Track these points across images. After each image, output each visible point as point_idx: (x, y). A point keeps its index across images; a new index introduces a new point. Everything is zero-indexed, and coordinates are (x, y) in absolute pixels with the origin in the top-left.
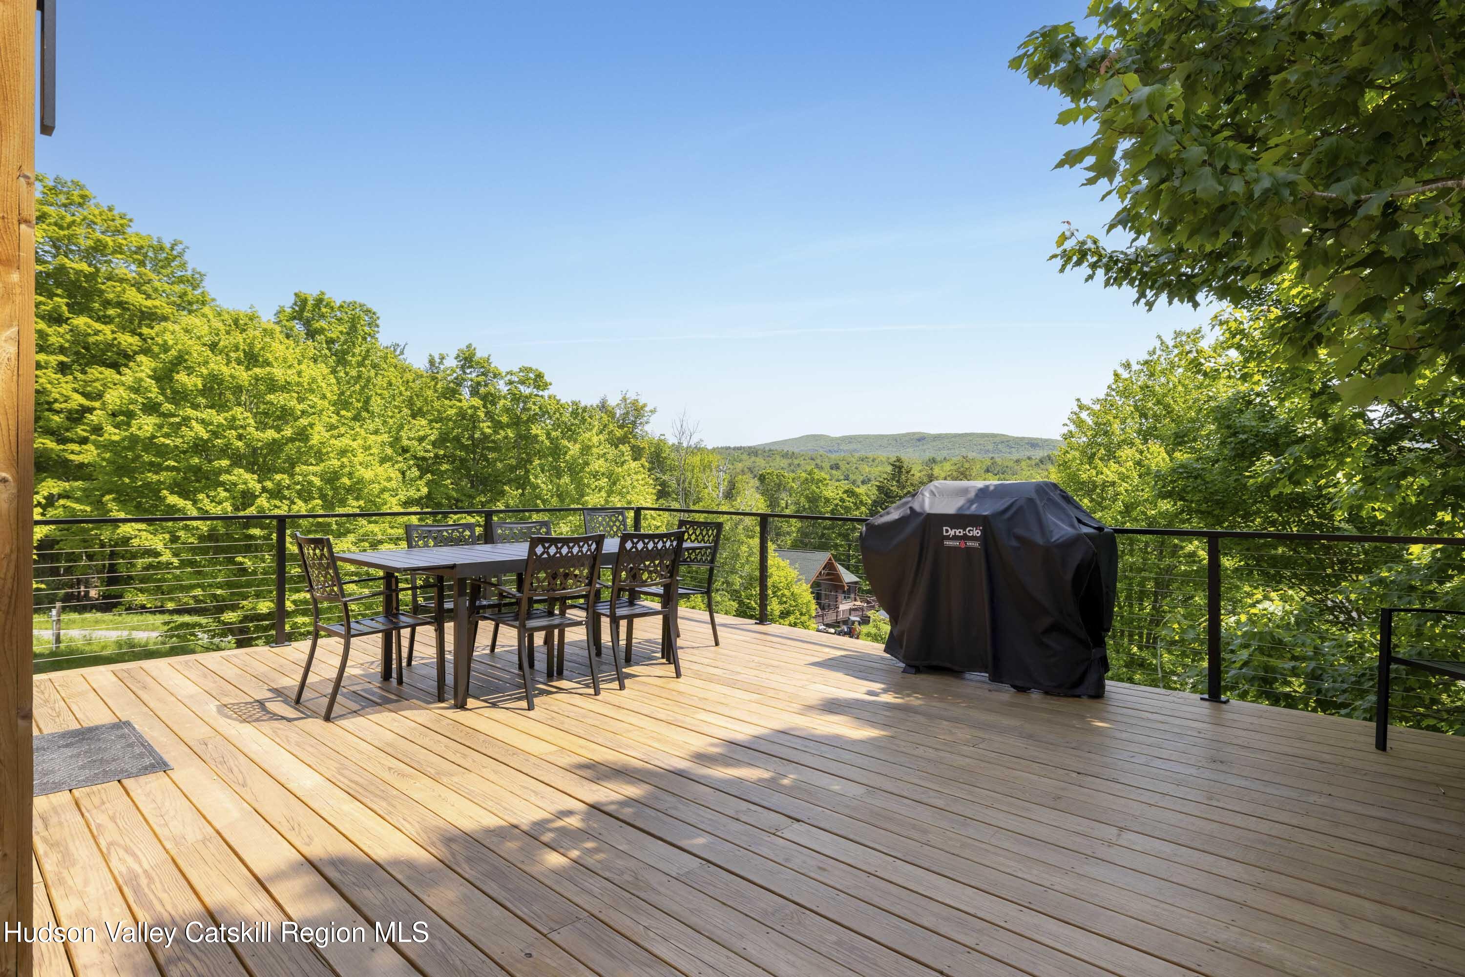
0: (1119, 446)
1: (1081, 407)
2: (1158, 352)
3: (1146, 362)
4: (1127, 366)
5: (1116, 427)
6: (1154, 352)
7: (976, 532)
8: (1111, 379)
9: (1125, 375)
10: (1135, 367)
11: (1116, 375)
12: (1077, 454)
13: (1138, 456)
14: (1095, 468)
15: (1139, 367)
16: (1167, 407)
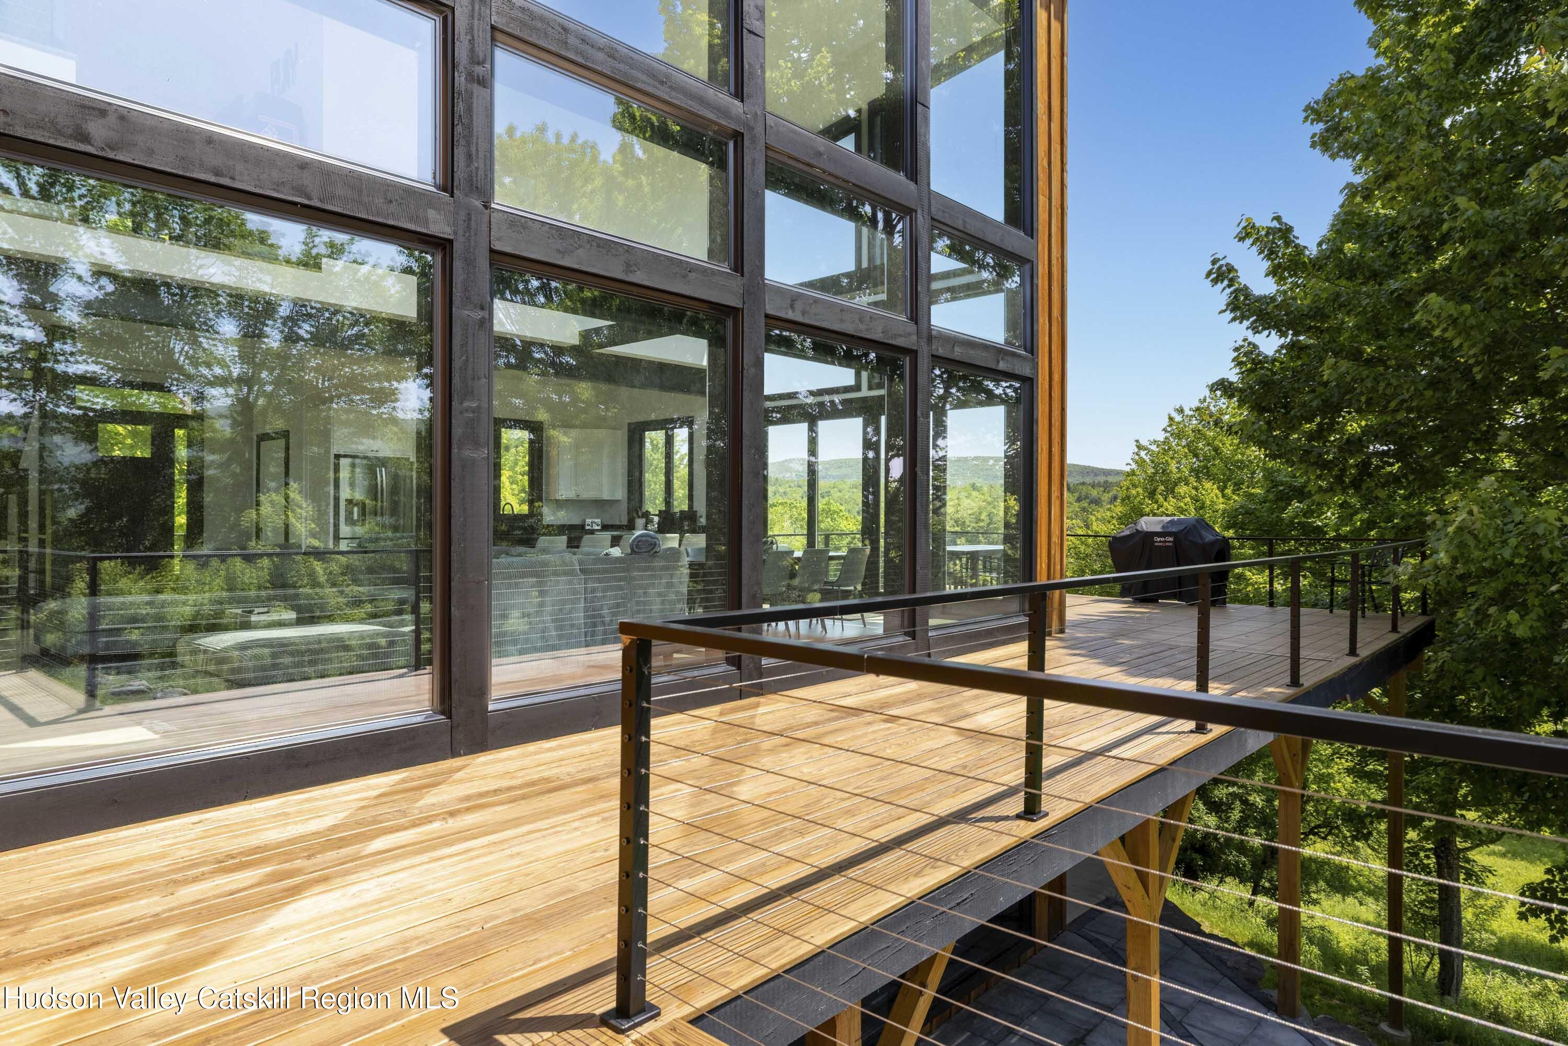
0: (1176, 484)
1: (1140, 447)
2: (1208, 400)
3: (1198, 409)
4: (1181, 411)
5: (1173, 466)
6: (1205, 400)
7: (1171, 539)
8: (1166, 422)
9: (1178, 418)
10: (1188, 412)
11: (1171, 419)
12: (1140, 490)
13: (1194, 492)
14: (1156, 502)
15: (1191, 413)
16: (1216, 449)
